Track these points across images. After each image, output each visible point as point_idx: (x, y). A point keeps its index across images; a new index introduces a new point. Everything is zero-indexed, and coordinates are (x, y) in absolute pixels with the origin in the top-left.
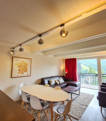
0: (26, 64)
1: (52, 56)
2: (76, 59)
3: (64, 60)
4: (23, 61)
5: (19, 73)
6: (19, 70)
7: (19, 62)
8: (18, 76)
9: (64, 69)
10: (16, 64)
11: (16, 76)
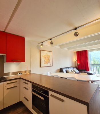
0: (49, 56)
1: (66, 49)
2: (87, 50)
3: (75, 52)
4: (47, 54)
5: (45, 63)
6: (45, 61)
7: (45, 55)
8: (45, 66)
9: (76, 60)
10: (42, 56)
11: (43, 66)
